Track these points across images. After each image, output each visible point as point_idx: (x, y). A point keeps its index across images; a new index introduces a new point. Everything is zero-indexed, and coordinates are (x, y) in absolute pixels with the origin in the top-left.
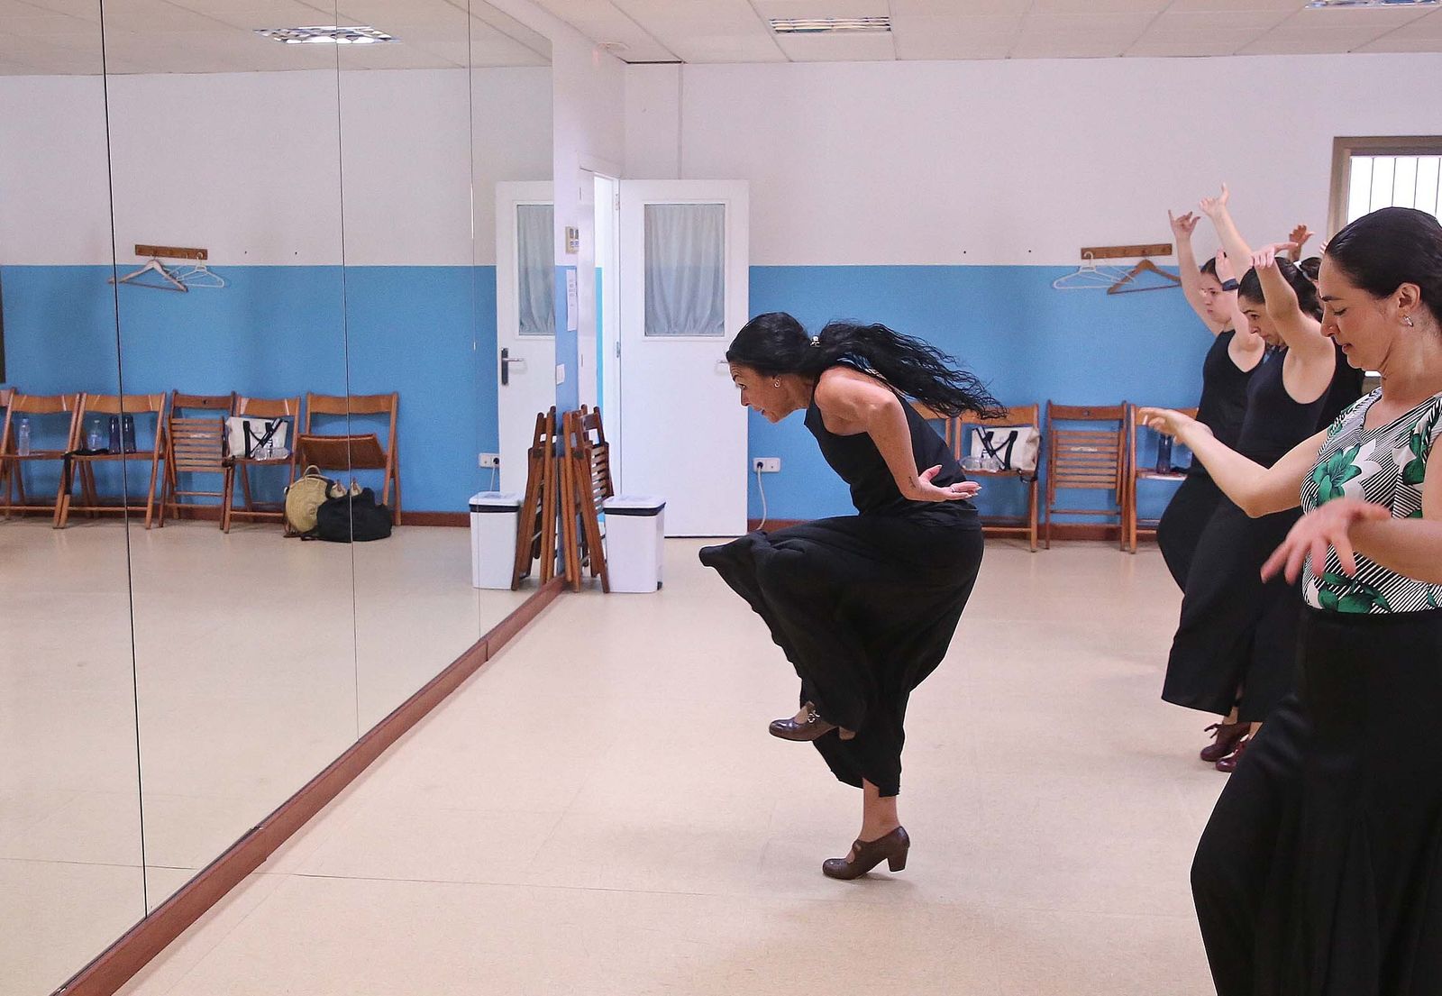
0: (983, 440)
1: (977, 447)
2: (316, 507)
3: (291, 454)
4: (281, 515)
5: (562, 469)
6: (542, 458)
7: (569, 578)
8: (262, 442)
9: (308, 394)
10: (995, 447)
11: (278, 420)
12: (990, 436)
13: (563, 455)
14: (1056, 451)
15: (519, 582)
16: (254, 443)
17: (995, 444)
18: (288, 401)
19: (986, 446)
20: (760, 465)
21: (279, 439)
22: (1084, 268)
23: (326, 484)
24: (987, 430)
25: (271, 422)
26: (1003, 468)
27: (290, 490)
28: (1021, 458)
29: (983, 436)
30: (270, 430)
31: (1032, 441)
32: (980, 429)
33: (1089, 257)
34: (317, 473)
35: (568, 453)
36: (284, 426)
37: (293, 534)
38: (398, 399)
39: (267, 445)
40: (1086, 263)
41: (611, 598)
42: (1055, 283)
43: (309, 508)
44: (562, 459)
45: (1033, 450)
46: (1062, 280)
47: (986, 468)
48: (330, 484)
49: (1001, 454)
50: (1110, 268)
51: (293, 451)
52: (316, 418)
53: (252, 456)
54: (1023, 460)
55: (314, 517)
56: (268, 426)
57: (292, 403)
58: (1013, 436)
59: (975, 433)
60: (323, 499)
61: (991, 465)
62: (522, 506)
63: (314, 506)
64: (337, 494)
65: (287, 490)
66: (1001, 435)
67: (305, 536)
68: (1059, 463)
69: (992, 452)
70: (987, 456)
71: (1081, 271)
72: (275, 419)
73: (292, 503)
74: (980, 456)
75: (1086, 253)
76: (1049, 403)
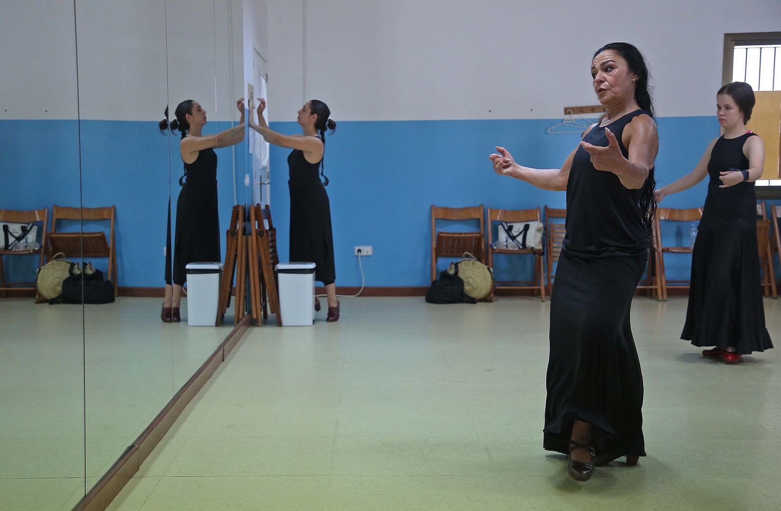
0: (506, 231)
1: (503, 236)
2: (62, 281)
3: (41, 247)
4: (33, 288)
5: (250, 243)
6: (236, 236)
7: (255, 317)
8: (19, 239)
9: (54, 206)
10: (515, 234)
11: (31, 224)
12: (511, 228)
13: (251, 234)
14: (553, 237)
15: (221, 321)
16: (11, 240)
17: (514, 232)
18: (38, 211)
19: (508, 234)
20: (359, 251)
21: (31, 237)
22: (567, 120)
23: (69, 265)
24: (508, 225)
25: (26, 225)
26: (521, 247)
27: (42, 270)
28: (533, 240)
29: (506, 228)
30: (25, 231)
31: (539, 230)
32: (504, 224)
33: (569, 113)
34: (63, 258)
35: (254, 233)
36: (35, 228)
37: (43, 300)
38: (115, 211)
39: (23, 241)
40: (567, 117)
41: (283, 330)
42: (549, 130)
43: (56, 282)
44: (250, 237)
45: (540, 235)
46: (553, 128)
47: (510, 248)
48: (72, 265)
49: (520, 239)
50: (583, 120)
51: (43, 244)
52: (59, 223)
53: (10, 248)
54: (534, 242)
55: (60, 289)
56: (23, 229)
57: (42, 212)
58: (527, 228)
59: (500, 228)
60: (67, 275)
61: (512, 246)
62: (222, 269)
63: (60, 280)
64: (77, 272)
65: (39, 271)
66: (518, 227)
67: (52, 302)
68: (554, 245)
69: (513, 238)
70: (510, 240)
71: (565, 121)
72: (29, 224)
73: (42, 280)
74: (505, 240)
75: (567, 111)
76: (546, 207)
